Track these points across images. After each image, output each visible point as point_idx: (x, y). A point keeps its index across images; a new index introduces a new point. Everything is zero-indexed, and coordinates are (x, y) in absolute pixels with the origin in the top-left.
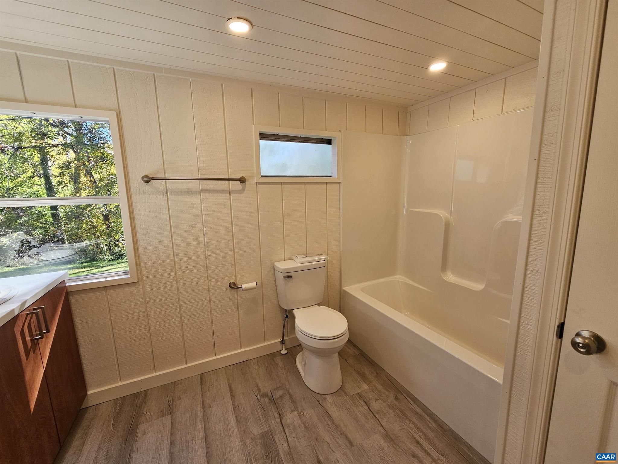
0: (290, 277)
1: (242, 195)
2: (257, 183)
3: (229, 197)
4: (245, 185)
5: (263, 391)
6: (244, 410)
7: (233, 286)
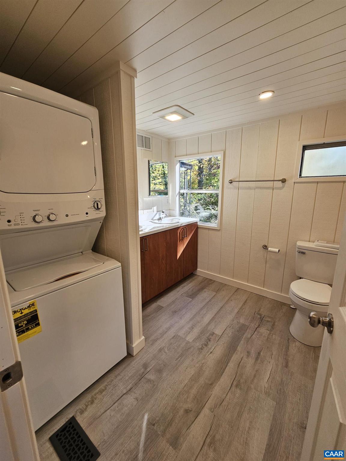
0: (304, 253)
1: (281, 190)
2: (294, 182)
3: (272, 192)
4: (285, 183)
5: (260, 312)
6: (244, 312)
7: (265, 247)
